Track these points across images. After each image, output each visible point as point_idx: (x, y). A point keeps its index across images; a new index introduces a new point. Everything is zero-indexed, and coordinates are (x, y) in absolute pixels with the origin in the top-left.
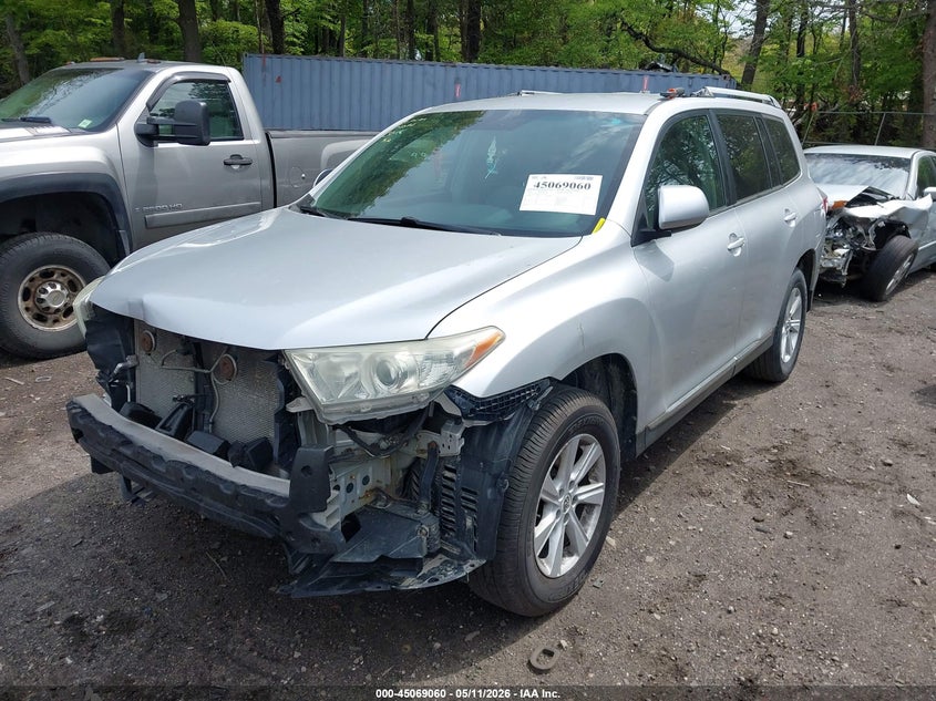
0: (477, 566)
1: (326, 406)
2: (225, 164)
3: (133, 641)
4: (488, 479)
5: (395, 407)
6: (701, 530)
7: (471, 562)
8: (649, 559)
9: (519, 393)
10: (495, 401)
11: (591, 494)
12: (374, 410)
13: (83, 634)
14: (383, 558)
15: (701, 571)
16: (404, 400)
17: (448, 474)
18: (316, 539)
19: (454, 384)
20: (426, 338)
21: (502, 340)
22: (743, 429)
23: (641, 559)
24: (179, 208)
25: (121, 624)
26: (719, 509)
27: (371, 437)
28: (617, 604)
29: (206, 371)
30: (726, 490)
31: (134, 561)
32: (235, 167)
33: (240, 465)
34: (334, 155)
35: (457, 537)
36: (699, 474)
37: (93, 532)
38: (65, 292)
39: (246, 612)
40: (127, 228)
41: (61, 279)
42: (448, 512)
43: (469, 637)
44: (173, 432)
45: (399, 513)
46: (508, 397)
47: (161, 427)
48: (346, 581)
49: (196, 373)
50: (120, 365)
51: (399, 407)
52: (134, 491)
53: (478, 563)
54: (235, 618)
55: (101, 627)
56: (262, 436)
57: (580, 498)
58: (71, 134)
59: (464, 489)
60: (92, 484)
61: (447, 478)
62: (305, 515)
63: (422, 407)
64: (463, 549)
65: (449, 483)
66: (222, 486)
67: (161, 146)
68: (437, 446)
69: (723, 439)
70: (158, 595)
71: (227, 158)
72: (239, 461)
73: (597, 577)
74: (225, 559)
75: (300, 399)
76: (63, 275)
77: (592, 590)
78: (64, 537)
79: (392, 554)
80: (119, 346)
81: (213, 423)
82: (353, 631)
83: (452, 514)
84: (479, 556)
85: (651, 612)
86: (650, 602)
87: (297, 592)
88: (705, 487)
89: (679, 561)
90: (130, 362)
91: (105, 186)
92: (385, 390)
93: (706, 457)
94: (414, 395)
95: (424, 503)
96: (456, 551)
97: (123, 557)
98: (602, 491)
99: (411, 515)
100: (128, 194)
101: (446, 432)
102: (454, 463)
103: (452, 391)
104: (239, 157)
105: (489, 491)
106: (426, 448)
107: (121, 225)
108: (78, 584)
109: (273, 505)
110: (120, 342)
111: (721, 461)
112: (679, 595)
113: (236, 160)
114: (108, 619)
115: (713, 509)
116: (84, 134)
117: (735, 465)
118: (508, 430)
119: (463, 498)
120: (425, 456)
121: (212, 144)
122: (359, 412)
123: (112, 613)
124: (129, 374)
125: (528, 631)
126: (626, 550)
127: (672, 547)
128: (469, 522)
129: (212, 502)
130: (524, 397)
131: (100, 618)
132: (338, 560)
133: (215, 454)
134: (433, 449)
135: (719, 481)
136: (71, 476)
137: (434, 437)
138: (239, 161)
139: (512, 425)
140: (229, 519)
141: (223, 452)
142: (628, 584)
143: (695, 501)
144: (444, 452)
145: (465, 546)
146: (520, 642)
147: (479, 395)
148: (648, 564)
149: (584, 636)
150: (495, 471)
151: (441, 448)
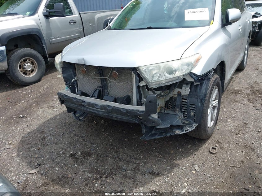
0: (196, 126)
1: (152, 83)
2: (69, 23)
3: (92, 158)
4: (199, 100)
5: (173, 81)
6: (240, 111)
7: (194, 125)
8: (229, 120)
9: (207, 73)
10: (203, 76)
11: (216, 103)
12: (166, 83)
13: (77, 158)
14: (171, 126)
15: (245, 122)
16: (175, 79)
17: (184, 100)
18: (153, 122)
19: (192, 72)
20: (181, 59)
21: (201, 57)
22: (238, 83)
23: (227, 121)
24: (58, 37)
25: (87, 155)
26: (242, 105)
27: (158, 92)
28: (226, 133)
29: (106, 78)
30: (242, 100)
31: (81, 137)
32: (72, 24)
33: (123, 104)
34: (98, 18)
35: (188, 119)
36: (232, 96)
37: (66, 130)
38: (31, 65)
39: (121, 147)
40: (45, 44)
41: (29, 61)
42: (185, 112)
43: (189, 147)
44: (96, 97)
45: (170, 113)
46: (205, 75)
47: (92, 96)
48: (158, 134)
49: (101, 79)
50: (73, 80)
51: (174, 81)
52: (78, 117)
53: (196, 125)
54: (118, 149)
55: (81, 156)
56: (126, 95)
57: (214, 105)
58: (25, 17)
59: (190, 104)
60: (59, 118)
61: (184, 102)
62: (149, 115)
63: (181, 80)
64: (190, 122)
65: (185, 103)
66: (122, 110)
67: (51, 18)
68: (181, 92)
69: (234, 87)
70: (93, 145)
71: (69, 21)
72: (122, 103)
73: (218, 127)
74: (108, 133)
75: (143, 82)
76: (29, 60)
77: (217, 130)
78: (58, 133)
79: (173, 124)
80: (72, 74)
81: (108, 93)
82: (154, 148)
83: (186, 112)
84: (196, 123)
85: (237, 134)
86: (235, 132)
87: (147, 138)
88: (236, 100)
89: (238, 120)
90: (76, 79)
91: (38, 32)
92: (169, 76)
93: (232, 92)
94: (179, 77)
95: (178, 109)
96: (187, 122)
97: (78, 136)
98: (218, 102)
99: (174, 113)
100: (44, 34)
101: (184, 88)
102: (186, 97)
103: (191, 74)
104: (73, 20)
105: (200, 104)
106: (177, 93)
107: (44, 44)
108: (68, 145)
109: (140, 113)
110: (72, 73)
111: (237, 92)
112: (242, 129)
113: (72, 22)
114: (82, 153)
115: (240, 105)
116: (28, 16)
117: (241, 93)
118: (204, 85)
119: (190, 107)
120: (176, 96)
121: (66, 17)
122: (161, 84)
123: (82, 151)
124: (75, 83)
125: (204, 143)
126: (222, 119)
127: (234, 117)
128: (192, 114)
129: (117, 115)
130: (209, 74)
131: (79, 153)
132: (158, 128)
133: (113, 102)
134: (179, 94)
135: (239, 97)
136: (52, 116)
137: (180, 90)
138: (73, 22)
139: (204, 83)
140: (124, 119)
141: (115, 101)
142: (227, 128)
143: (234, 104)
144: (183, 94)
145: (191, 121)
146: (204, 146)
147: (199, 75)
148: (229, 122)
149: (221, 143)
150: (201, 98)
151: (182, 93)
